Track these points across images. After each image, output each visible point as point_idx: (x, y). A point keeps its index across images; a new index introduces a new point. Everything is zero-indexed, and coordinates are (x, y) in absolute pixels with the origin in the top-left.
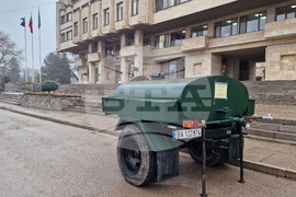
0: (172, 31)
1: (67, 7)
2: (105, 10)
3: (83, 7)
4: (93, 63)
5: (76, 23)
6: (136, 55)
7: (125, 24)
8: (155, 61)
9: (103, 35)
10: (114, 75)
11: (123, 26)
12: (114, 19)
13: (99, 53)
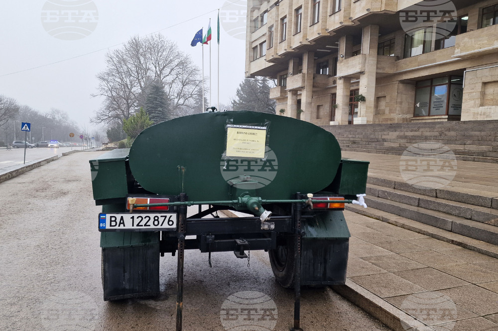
4: (294, 92)
6: (362, 73)
7: (344, 17)
8: (404, 82)
9: (309, 42)
10: (328, 111)
11: (340, 23)
12: (327, 12)
13: (304, 74)
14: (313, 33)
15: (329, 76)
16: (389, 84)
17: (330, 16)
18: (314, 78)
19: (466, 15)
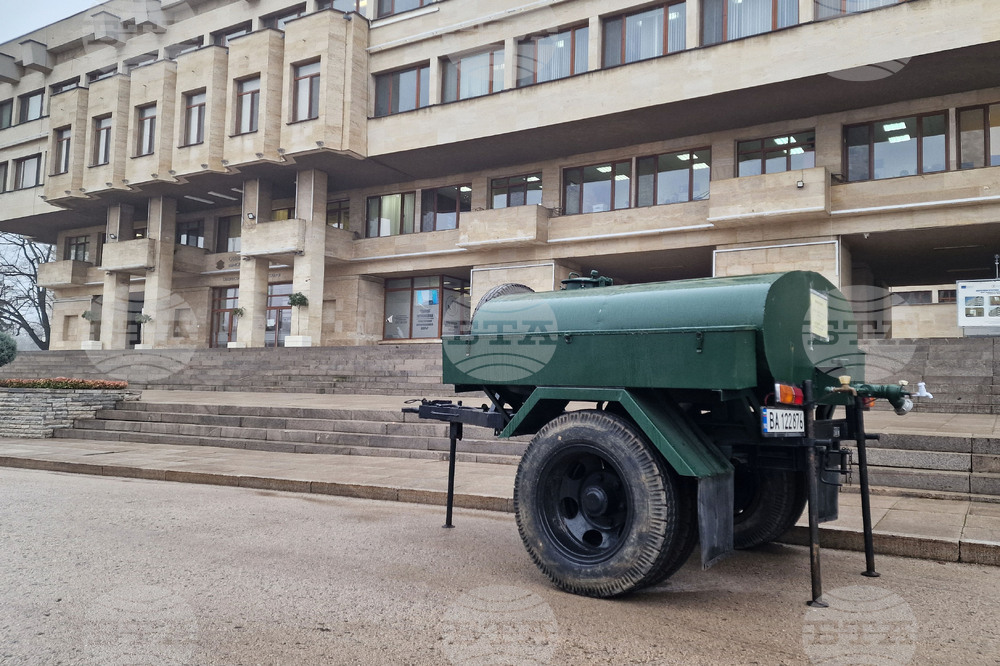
0: (428, 184)
1: (23, 69)
2: (189, 96)
3: (93, 76)
4: (123, 276)
5: (59, 131)
6: (300, 253)
7: (267, 146)
8: (366, 277)
9: (176, 177)
10: (204, 322)
11: (258, 155)
12: (222, 129)
13: (153, 242)
14: (190, 163)
15: (207, 251)
16: (340, 278)
17: (231, 137)
18: (175, 252)
19: (469, 185)
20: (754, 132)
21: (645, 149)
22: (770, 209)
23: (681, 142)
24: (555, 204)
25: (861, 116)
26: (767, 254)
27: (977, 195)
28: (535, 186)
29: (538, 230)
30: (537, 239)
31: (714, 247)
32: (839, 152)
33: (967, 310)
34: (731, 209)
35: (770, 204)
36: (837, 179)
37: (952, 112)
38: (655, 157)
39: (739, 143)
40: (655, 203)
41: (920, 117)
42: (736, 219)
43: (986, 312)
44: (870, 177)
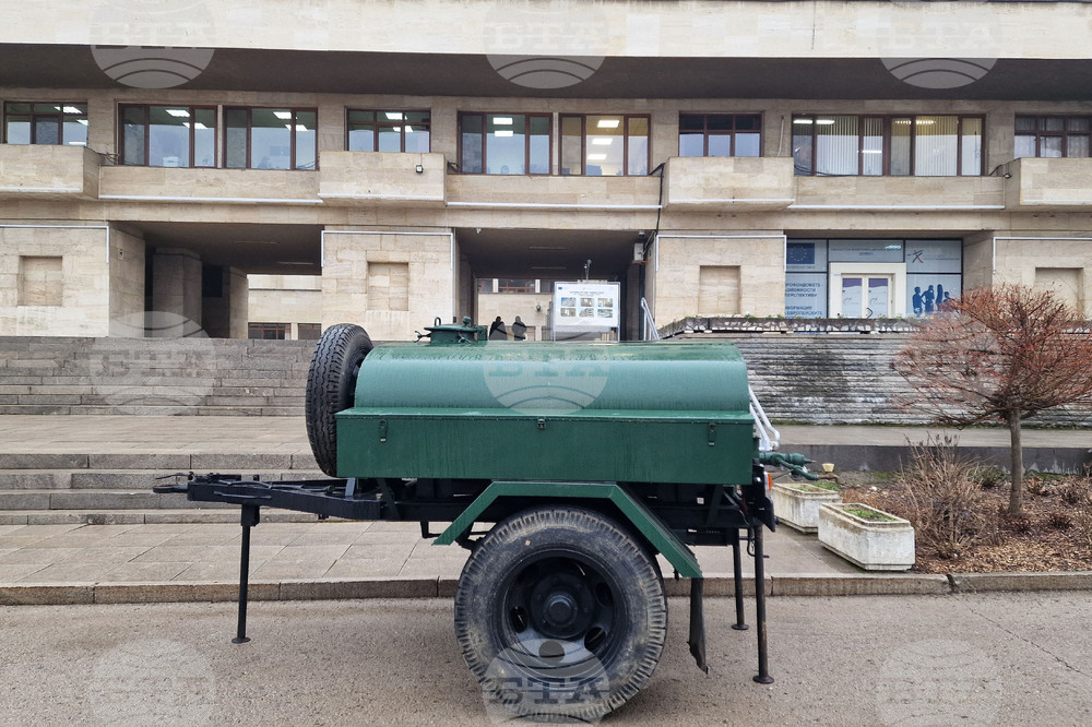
20: (367, 101)
21: (237, 98)
22: (389, 192)
23: (281, 97)
24: (107, 147)
25: (476, 105)
26: (381, 240)
27: (576, 203)
28: (73, 118)
29: (86, 180)
30: (85, 193)
31: (322, 227)
32: (455, 139)
33: (562, 310)
34: (345, 186)
35: (388, 186)
36: (454, 169)
37: (556, 115)
38: (248, 109)
39: (349, 111)
40: (248, 166)
41: (528, 115)
42: (351, 199)
43: (577, 313)
44: (483, 171)
